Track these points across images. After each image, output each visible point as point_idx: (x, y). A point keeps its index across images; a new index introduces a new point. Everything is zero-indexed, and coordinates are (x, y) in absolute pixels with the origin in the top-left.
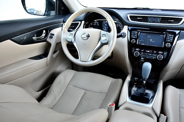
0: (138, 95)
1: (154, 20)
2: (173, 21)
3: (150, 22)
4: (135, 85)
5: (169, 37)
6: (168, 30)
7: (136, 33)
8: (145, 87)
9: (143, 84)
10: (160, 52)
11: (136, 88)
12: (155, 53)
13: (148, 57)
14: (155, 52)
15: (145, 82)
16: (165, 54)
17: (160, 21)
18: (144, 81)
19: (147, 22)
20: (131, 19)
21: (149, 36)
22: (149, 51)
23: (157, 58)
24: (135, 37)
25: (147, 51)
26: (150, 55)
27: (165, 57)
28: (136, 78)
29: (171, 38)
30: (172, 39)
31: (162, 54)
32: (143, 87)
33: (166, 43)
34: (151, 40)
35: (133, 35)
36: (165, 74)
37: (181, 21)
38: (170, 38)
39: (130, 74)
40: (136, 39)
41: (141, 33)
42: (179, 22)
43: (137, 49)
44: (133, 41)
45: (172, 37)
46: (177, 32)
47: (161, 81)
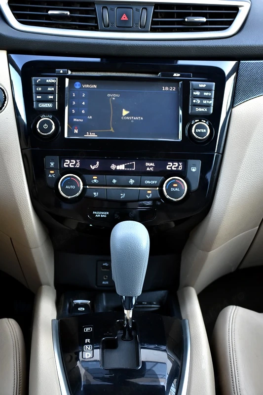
0: (103, 379)
1: (124, 18)
2: (204, 19)
3: (107, 29)
4: (88, 335)
5: (198, 93)
6: (181, 62)
7: (52, 85)
8: (131, 338)
9: (122, 323)
10: (172, 166)
11: (97, 352)
12: (150, 174)
13: (123, 196)
14: (150, 166)
15: (129, 314)
16: (195, 168)
17: (153, 23)
18: (126, 311)
19: (96, 29)
20: (17, 17)
21: (113, 96)
22: (121, 167)
23: (161, 191)
24: (49, 105)
25: (113, 167)
26: (132, 181)
27: (195, 186)
28: (79, 301)
29: (208, 98)
30: (212, 102)
31: (182, 174)
32: (123, 338)
33: (188, 119)
34: (125, 113)
35: (38, 93)
36: (202, 261)
37: (234, 16)
38: (202, 97)
39: (48, 284)
40: (58, 115)
41: (77, 85)
42: (230, 23)
43: (69, 163)
44: (46, 126)
45: (209, 90)
46: (227, 66)
47: (189, 296)
